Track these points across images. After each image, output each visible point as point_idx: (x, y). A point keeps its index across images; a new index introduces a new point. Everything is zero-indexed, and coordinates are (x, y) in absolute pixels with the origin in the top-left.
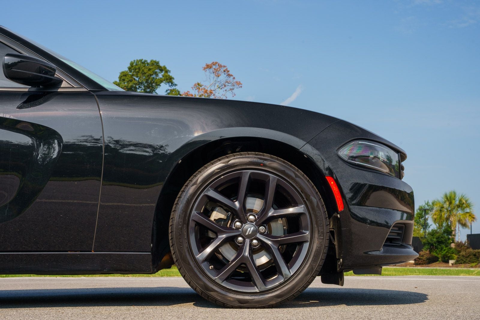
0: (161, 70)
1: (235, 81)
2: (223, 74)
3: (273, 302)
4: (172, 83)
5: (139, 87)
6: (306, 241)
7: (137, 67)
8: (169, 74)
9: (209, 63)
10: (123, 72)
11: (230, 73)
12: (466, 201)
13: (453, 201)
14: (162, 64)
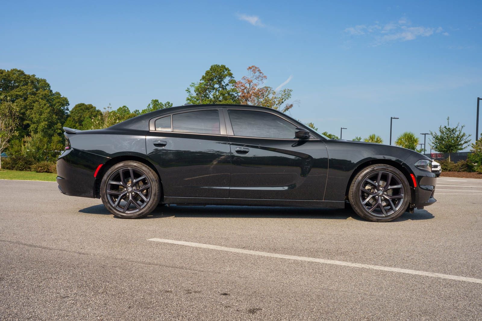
0: (226, 70)
1: (263, 75)
2: (257, 72)
3: (390, 220)
4: (232, 77)
5: (215, 78)
6: (402, 198)
7: (214, 68)
8: (230, 72)
9: (251, 66)
10: (207, 71)
11: (261, 71)
12: (380, 139)
13: (374, 139)
14: (226, 67)
